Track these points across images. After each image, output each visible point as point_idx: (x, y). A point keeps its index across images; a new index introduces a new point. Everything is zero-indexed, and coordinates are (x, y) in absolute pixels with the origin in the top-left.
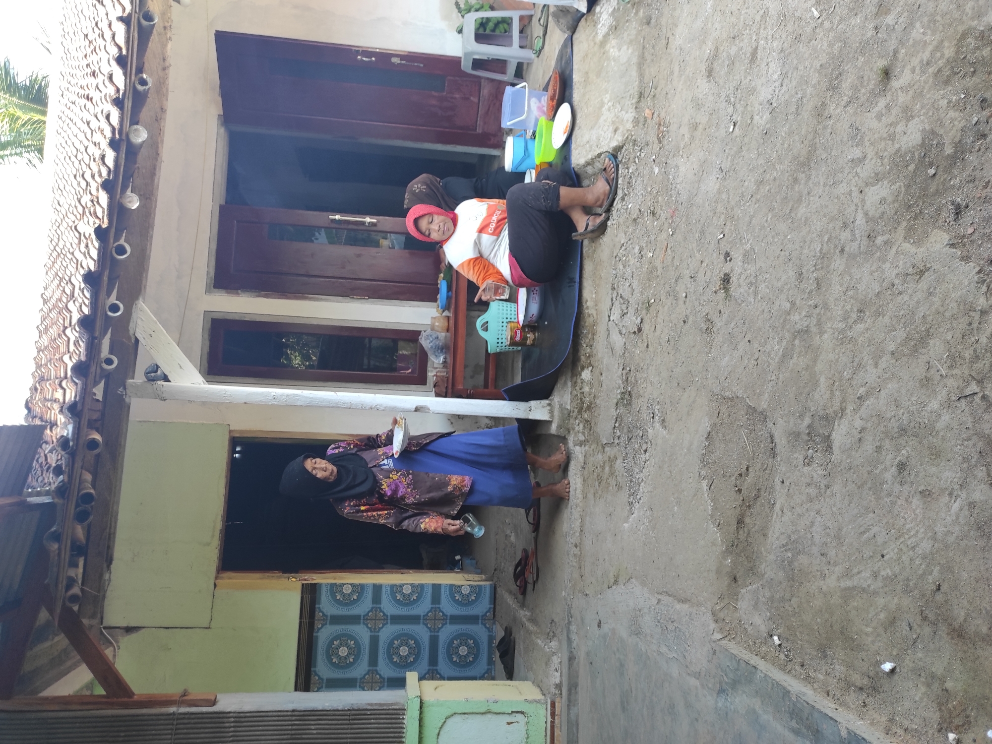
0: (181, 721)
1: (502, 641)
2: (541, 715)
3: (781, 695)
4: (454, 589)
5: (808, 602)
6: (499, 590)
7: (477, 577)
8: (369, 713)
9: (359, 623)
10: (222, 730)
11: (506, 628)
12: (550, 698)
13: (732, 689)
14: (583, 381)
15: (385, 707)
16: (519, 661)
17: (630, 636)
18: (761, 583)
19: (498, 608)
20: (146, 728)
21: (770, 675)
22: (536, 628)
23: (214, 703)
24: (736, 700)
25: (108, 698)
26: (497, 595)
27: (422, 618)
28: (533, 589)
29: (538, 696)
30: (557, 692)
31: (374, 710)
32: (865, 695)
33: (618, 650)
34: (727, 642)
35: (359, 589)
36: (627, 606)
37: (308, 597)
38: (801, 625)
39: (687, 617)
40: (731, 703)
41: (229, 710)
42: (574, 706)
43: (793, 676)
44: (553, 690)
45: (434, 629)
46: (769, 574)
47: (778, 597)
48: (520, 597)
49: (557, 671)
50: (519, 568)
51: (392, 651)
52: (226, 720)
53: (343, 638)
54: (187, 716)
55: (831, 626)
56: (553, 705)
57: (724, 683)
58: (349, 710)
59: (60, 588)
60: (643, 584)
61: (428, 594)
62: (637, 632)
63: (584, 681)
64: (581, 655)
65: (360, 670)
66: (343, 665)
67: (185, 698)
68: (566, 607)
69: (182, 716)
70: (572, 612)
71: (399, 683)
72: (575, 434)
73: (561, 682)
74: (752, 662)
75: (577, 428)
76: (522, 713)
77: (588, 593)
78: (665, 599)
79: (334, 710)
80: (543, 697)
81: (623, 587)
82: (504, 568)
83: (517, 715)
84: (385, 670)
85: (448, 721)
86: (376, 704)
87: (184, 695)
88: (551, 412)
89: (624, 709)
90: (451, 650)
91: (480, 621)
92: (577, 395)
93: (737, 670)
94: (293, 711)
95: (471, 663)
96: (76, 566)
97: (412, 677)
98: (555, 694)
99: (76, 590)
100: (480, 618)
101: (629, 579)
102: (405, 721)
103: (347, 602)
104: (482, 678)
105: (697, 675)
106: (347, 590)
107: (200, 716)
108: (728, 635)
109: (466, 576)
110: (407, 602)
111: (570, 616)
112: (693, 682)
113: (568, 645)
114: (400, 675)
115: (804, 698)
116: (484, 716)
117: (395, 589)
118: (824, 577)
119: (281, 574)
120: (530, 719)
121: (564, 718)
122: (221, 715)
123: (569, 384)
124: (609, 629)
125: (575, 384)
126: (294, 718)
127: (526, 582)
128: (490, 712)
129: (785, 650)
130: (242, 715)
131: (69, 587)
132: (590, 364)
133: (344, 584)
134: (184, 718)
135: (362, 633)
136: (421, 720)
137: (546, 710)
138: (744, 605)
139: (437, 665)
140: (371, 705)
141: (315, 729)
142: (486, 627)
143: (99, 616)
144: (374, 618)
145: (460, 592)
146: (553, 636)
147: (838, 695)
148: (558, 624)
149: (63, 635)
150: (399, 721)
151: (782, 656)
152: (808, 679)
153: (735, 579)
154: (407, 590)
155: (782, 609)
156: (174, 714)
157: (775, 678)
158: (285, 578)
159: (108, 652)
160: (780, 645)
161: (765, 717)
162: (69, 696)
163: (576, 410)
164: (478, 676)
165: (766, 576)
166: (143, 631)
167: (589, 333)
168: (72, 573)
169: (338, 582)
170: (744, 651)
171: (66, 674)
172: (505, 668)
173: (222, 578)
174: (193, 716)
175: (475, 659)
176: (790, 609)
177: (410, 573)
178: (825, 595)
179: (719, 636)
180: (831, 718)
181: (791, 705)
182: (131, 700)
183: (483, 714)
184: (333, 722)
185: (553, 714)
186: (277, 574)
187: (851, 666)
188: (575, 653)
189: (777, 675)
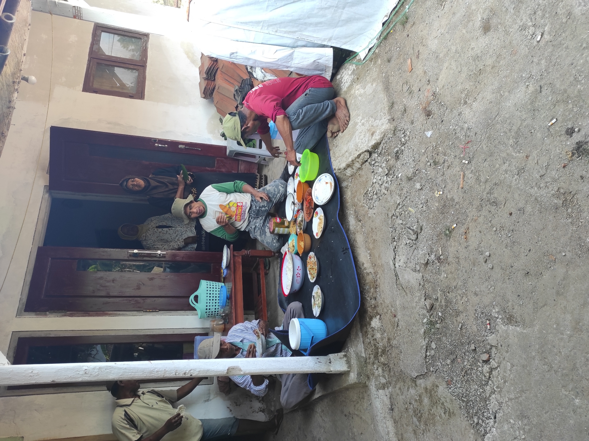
14: (373, 329)
72: (376, 378)
75: (376, 373)
88: (348, 362)
92: (370, 342)
123: (360, 335)
125: (365, 334)
132: (377, 314)
163: (372, 356)
167: (370, 288)
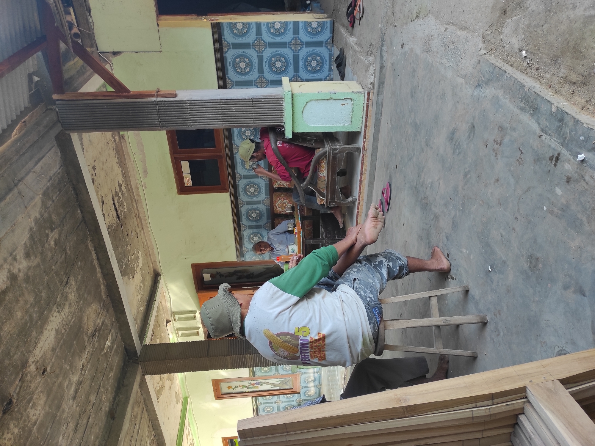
0: (161, 105)
1: (338, 57)
2: (362, 100)
3: (518, 88)
4: (307, 24)
5: (556, 27)
6: (336, 24)
7: (321, 16)
8: (263, 100)
9: (250, 48)
10: (184, 110)
11: (341, 49)
12: (367, 91)
13: (486, 85)
15: (272, 97)
16: (349, 70)
17: (423, 53)
18: (524, 14)
19: (335, 36)
20: (142, 109)
21: (514, 76)
22: (360, 49)
23: (176, 96)
24: (487, 91)
25: (117, 93)
26: (335, 28)
27: (288, 44)
28: (359, 24)
29: (360, 89)
30: (371, 87)
31: (266, 99)
32: (576, 87)
33: (413, 61)
34: (489, 56)
35: (247, 25)
36: (423, 33)
37: (216, 32)
38: (545, 43)
39: (464, 40)
40: (483, 93)
41: (185, 99)
42: (381, 94)
43: (528, 76)
44: (369, 86)
45: (296, 50)
46: (533, 7)
47: (534, 24)
48: (350, 28)
49: (372, 75)
50: (350, 9)
51: (271, 65)
52: (185, 105)
53: (242, 57)
54: (163, 103)
55: (568, 43)
56: (369, 94)
57: (481, 81)
58: (252, 99)
59: (66, 29)
60: (437, 18)
61: (291, 28)
62: (427, 50)
63: (388, 80)
64: (388, 65)
65: (254, 76)
66: (243, 73)
67: (158, 93)
68: (381, 35)
69: (160, 103)
70: (385, 38)
71: (279, 83)
73: (374, 81)
74: (503, 68)
76: (350, 99)
77: (397, 25)
78: (451, 28)
79: (243, 99)
80: (363, 90)
81: (422, 20)
82: (340, 8)
83: (347, 100)
84: (268, 75)
85: (308, 104)
86: (267, 96)
87: (158, 92)
89: (412, 96)
90: (307, 64)
91: (324, 45)
93: (492, 73)
94: (221, 100)
95: (319, 70)
96: (70, 14)
97: (285, 80)
98: (370, 88)
99: (75, 30)
100: (324, 43)
101: (427, 15)
102: (284, 104)
103: (240, 34)
104: (325, 80)
105: (464, 77)
106: (240, 26)
107: (170, 102)
108: (490, 51)
109: (315, 15)
110: (278, 33)
111: (383, 40)
112: (461, 80)
113: (380, 59)
114: (278, 78)
115: (533, 90)
116: (328, 101)
117: (270, 25)
118: (574, 8)
119: (196, 17)
120: (355, 102)
121: (375, 102)
122: (181, 102)
124: (409, 49)
126: (222, 103)
127: (354, 18)
128: (332, 99)
129: (528, 60)
130: (192, 102)
131: (71, 28)
133: (237, 23)
134: (161, 104)
135: (252, 53)
136: (292, 104)
137: (364, 97)
138: (506, 30)
139: (298, 72)
140: (264, 96)
141: (234, 109)
142: (328, 49)
143: (95, 46)
144: (259, 45)
145: (311, 26)
146: (371, 54)
147: (557, 87)
148: (375, 46)
149: (78, 57)
150: (280, 104)
151: (525, 64)
152: (539, 78)
153: (505, 12)
154: (277, 26)
155: (534, 33)
156: (155, 101)
157: (517, 78)
158: (200, 19)
159: (107, 67)
160: (525, 57)
161: (504, 100)
162: (95, 92)
164: (323, 78)
165: (530, 9)
166: (123, 54)
168: (68, 18)
169: (234, 21)
170: (499, 61)
171: (89, 80)
172: (340, 73)
173: (161, 20)
174: (166, 103)
175: (321, 68)
176: (540, 32)
177: (278, 14)
178: (571, 22)
179: (485, 52)
180: (548, 101)
181: (524, 94)
182: (130, 94)
183: (327, 100)
184: (244, 105)
185: (368, 99)
186: (194, 17)
187: (572, 69)
188: (384, 64)
189: (519, 76)
